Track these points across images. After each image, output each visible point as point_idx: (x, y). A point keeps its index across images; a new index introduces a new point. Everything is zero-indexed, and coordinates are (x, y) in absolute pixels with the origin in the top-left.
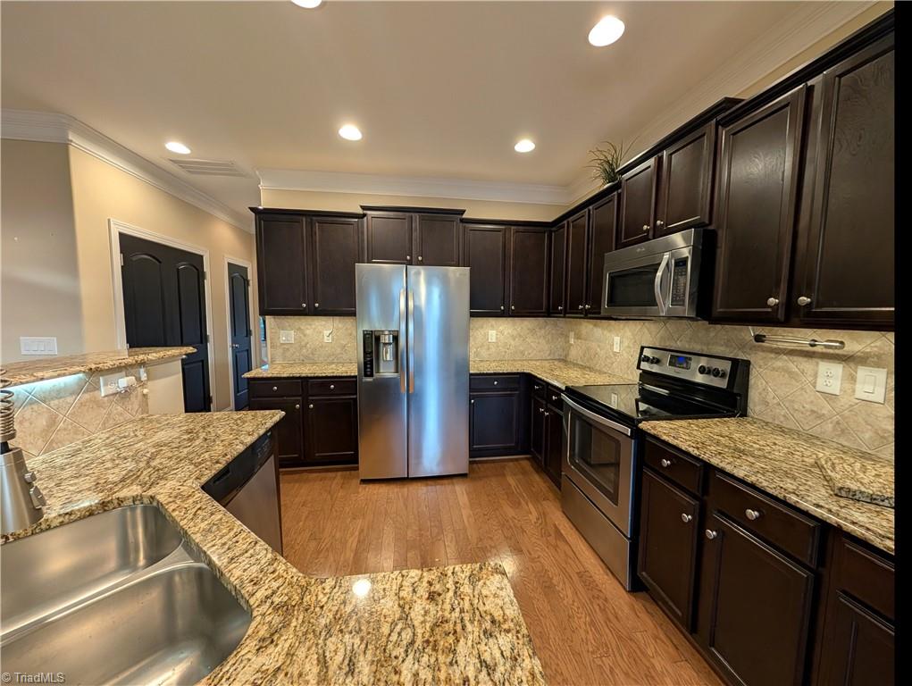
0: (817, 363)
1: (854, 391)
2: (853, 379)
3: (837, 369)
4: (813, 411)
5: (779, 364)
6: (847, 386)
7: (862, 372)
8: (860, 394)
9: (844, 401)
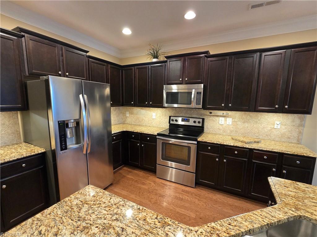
0: (219, 118)
1: (226, 123)
2: (226, 121)
3: (223, 119)
4: (218, 128)
5: (211, 119)
6: (225, 122)
7: (228, 119)
8: (228, 124)
9: (225, 125)
